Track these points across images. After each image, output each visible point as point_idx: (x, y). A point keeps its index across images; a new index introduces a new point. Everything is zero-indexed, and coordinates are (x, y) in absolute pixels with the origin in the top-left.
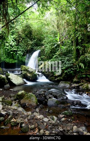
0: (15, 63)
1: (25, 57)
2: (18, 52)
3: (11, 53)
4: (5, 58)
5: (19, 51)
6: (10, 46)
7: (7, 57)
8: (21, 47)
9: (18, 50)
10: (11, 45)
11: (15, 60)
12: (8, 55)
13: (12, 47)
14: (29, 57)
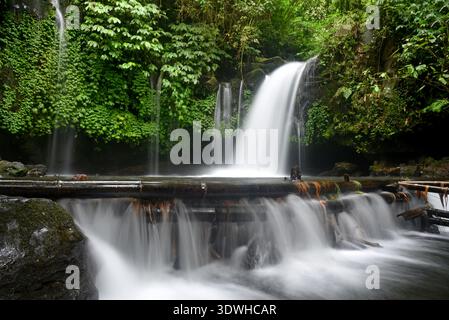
0: (145, 140)
1: (207, 104)
2: (170, 69)
3: (125, 66)
4: (80, 104)
5: (172, 62)
6: (116, 20)
7: (93, 97)
8: (186, 40)
9: (171, 55)
10: (126, 17)
11: (147, 119)
12: (103, 85)
13: (133, 30)
14: (234, 105)
